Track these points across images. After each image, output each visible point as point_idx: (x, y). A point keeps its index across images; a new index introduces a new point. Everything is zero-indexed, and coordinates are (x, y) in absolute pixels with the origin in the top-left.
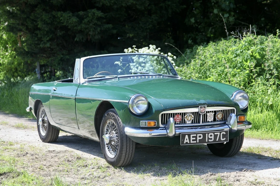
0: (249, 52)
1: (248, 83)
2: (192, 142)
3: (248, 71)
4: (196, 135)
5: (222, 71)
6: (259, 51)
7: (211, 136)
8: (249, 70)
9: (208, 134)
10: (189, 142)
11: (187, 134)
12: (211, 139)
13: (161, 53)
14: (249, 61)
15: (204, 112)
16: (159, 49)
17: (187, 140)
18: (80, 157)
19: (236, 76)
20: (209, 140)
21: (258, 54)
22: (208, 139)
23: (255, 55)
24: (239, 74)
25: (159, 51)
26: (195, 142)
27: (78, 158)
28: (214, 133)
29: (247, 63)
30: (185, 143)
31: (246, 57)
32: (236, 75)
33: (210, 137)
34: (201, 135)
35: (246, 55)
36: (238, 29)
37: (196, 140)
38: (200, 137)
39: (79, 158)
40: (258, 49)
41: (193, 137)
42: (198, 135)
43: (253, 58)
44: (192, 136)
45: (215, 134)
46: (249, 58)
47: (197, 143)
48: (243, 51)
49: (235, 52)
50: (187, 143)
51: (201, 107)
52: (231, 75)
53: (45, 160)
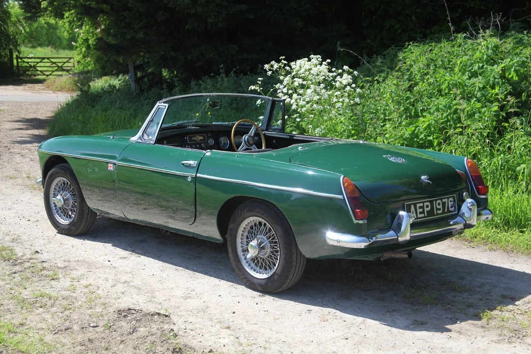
0: (497, 69)
1: (498, 131)
3: (497, 107)
5: (447, 106)
6: (517, 68)
8: (499, 106)
13: (332, 68)
14: (497, 88)
16: (329, 61)
18: (180, 349)
19: (474, 116)
21: (515, 75)
23: (510, 76)
24: (480, 112)
25: (329, 64)
27: (174, 349)
29: (494, 90)
31: (492, 79)
32: (474, 114)
35: (492, 75)
36: (470, 19)
39: (177, 350)
40: (513, 64)
43: (506, 81)
46: (498, 83)
48: (483, 66)
49: (469, 68)
52: (466, 114)
53: (107, 349)
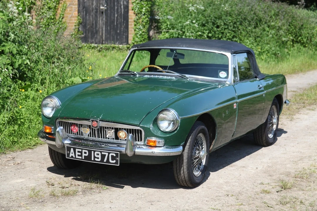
2: (77, 157)
4: (81, 151)
7: (98, 154)
9: (94, 151)
10: (74, 157)
11: (72, 147)
12: (98, 158)
15: (97, 127)
17: (72, 153)
20: (96, 159)
22: (95, 157)
26: (80, 158)
28: (101, 152)
30: (70, 156)
33: (96, 156)
34: (87, 151)
37: (81, 156)
38: (85, 153)
41: (78, 152)
42: (84, 151)
44: (77, 150)
45: (103, 153)
47: (82, 159)
50: (72, 157)
51: (93, 121)
